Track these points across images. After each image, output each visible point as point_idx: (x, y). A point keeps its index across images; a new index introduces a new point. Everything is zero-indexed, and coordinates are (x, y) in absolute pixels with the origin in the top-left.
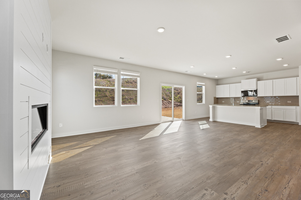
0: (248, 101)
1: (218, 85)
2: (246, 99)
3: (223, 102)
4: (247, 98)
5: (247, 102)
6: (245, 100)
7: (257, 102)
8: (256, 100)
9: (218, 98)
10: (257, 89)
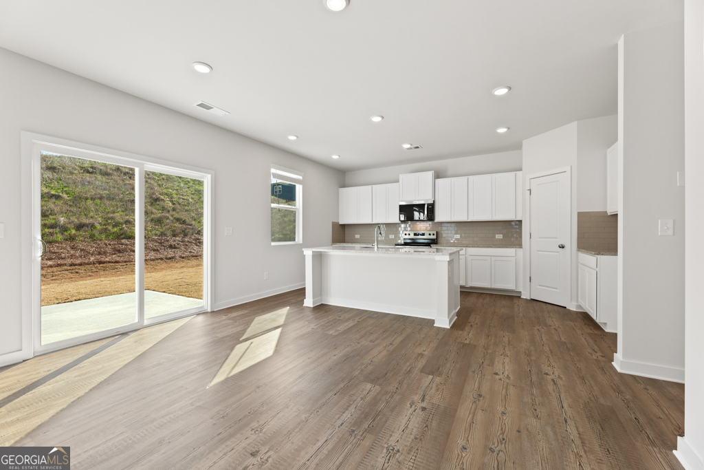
0: (415, 234)
1: (344, 186)
2: (409, 229)
3: (357, 236)
4: (412, 226)
5: (412, 236)
6: (407, 233)
7: (434, 237)
8: (432, 233)
9: (344, 226)
10: (434, 201)
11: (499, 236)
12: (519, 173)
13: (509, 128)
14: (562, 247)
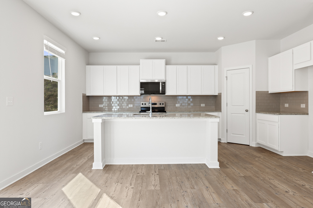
8: (162, 103)
11: (203, 105)
12: (217, 66)
13: (224, 37)
14: (247, 111)
